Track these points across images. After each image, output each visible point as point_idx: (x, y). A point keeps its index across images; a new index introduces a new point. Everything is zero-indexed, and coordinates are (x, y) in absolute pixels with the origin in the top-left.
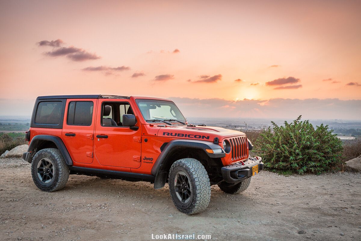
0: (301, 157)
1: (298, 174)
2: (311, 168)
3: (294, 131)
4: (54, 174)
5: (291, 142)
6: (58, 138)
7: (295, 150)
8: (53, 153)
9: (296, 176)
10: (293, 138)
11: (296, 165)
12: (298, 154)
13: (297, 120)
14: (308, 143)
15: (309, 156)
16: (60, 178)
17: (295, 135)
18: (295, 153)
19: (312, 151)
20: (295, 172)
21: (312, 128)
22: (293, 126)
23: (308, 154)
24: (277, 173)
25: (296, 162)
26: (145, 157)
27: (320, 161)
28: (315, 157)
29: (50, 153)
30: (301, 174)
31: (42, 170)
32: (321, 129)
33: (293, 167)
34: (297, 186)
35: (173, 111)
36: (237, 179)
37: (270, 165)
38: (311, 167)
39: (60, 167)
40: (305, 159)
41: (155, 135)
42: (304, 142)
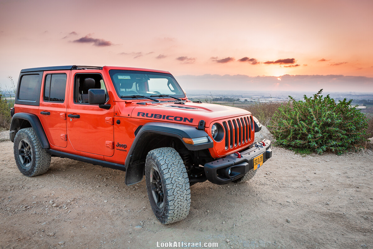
0: (320, 135)
1: (317, 153)
2: (331, 148)
3: (313, 107)
4: (32, 157)
5: (310, 119)
6: (36, 117)
7: (314, 127)
8: (30, 134)
9: (314, 156)
10: (313, 114)
11: (314, 144)
12: (317, 132)
13: (318, 94)
14: (329, 120)
15: (329, 134)
16: (37, 163)
17: (314, 111)
18: (313, 130)
19: (332, 129)
20: (312, 150)
21: (334, 103)
22: (313, 100)
23: (329, 132)
24: (293, 152)
25: (314, 140)
26: (118, 143)
27: (341, 139)
28: (336, 135)
29: (26, 133)
30: (320, 154)
31: (23, 152)
32: (344, 104)
33: (311, 146)
34: (315, 172)
35: (170, 85)
36: (230, 178)
37: (286, 142)
38: (332, 146)
39: (36, 150)
40: (325, 137)
41: (129, 115)
42: (325, 119)
